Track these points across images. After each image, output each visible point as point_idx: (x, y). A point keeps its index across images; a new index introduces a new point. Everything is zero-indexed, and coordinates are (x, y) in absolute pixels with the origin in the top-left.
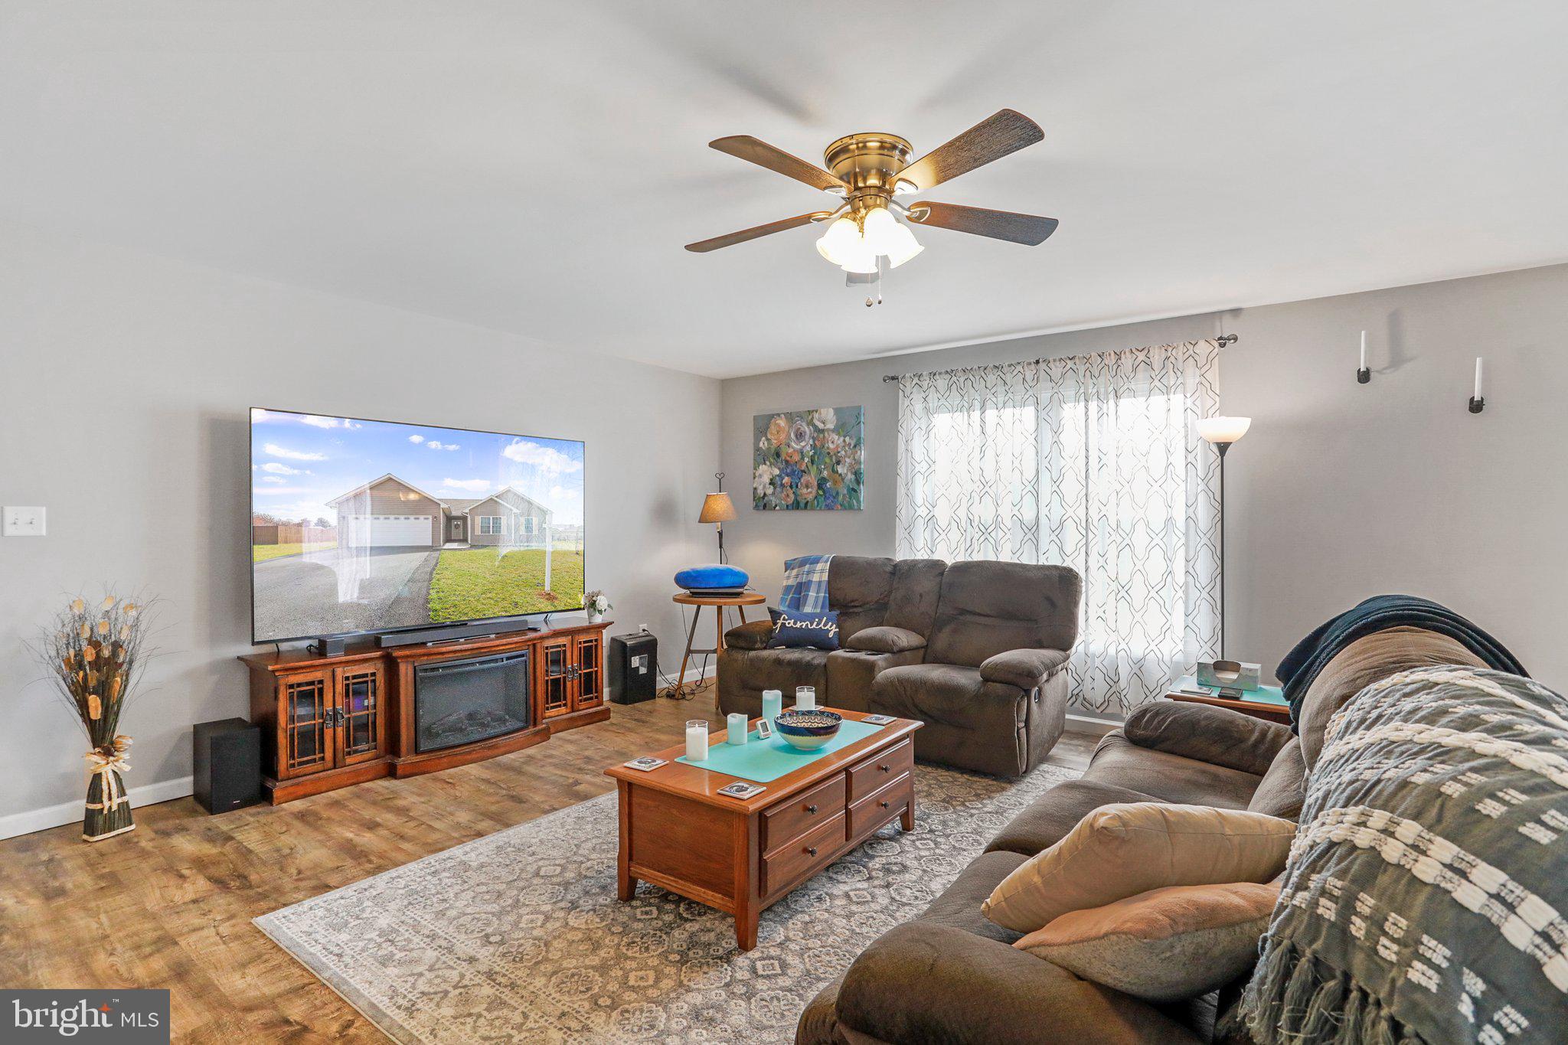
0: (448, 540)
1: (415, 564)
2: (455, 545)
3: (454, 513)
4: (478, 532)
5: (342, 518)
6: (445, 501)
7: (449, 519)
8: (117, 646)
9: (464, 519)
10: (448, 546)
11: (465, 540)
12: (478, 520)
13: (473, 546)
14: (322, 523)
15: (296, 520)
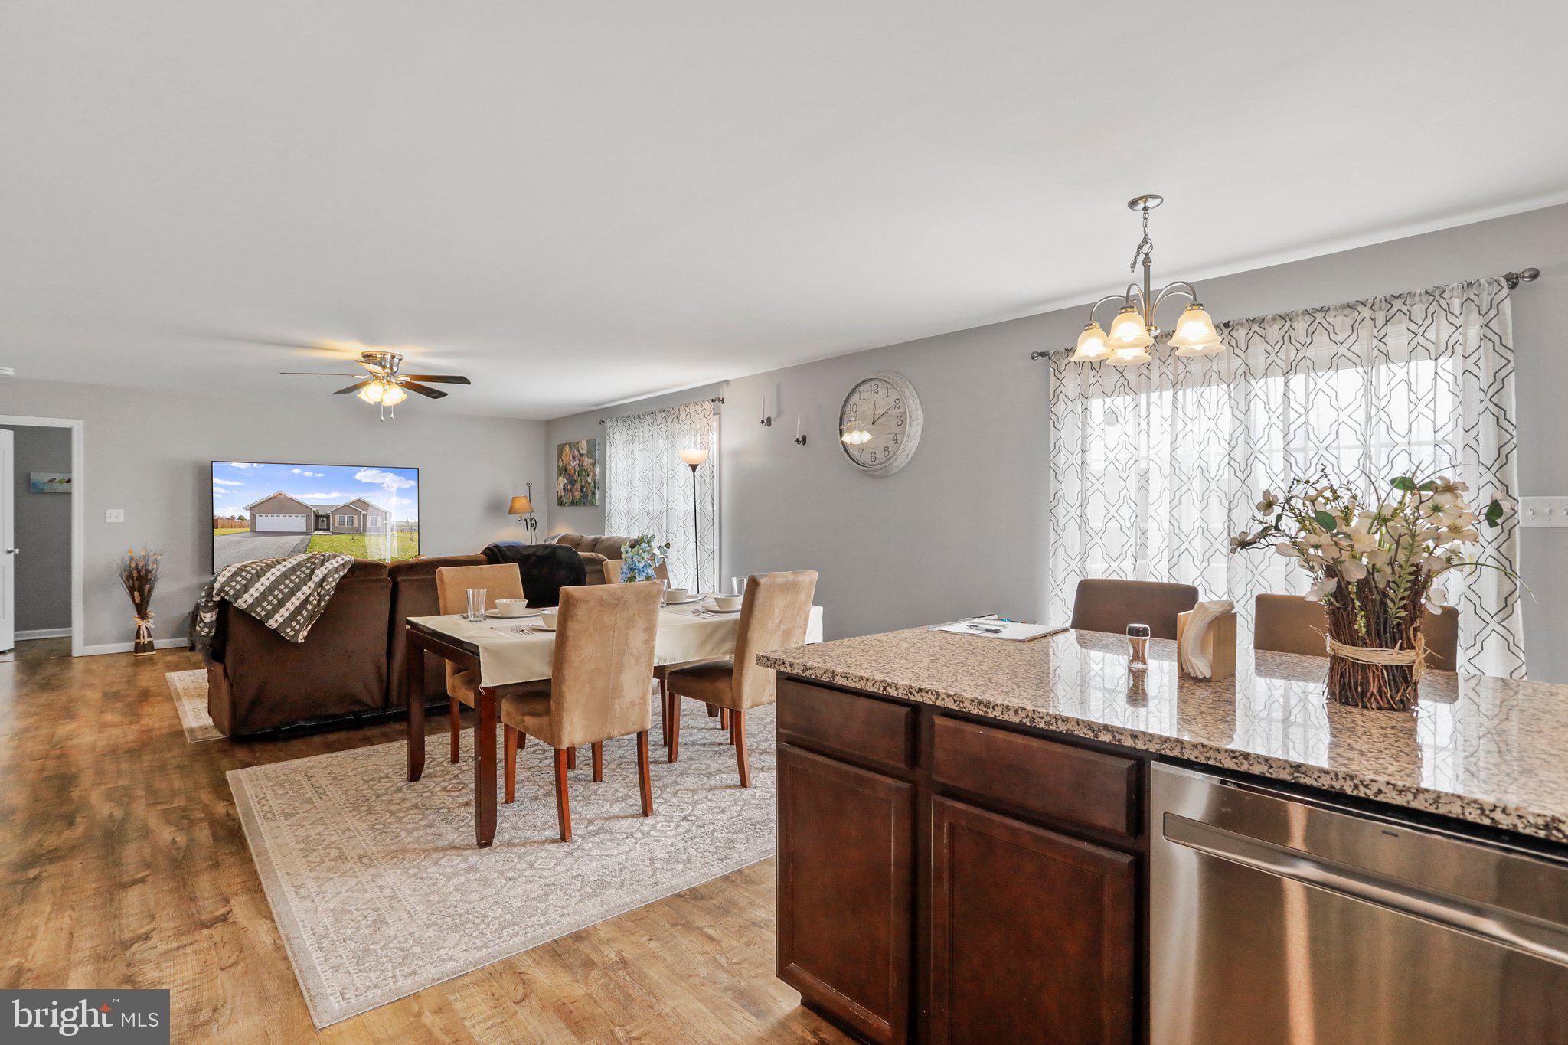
0: (317, 529)
1: (295, 543)
2: (321, 532)
3: (321, 514)
4: (337, 524)
5: (253, 516)
6: (315, 506)
7: (317, 517)
8: (148, 572)
9: (328, 517)
10: (316, 532)
11: (328, 529)
12: (337, 517)
13: (333, 533)
14: (241, 518)
15: (228, 517)
